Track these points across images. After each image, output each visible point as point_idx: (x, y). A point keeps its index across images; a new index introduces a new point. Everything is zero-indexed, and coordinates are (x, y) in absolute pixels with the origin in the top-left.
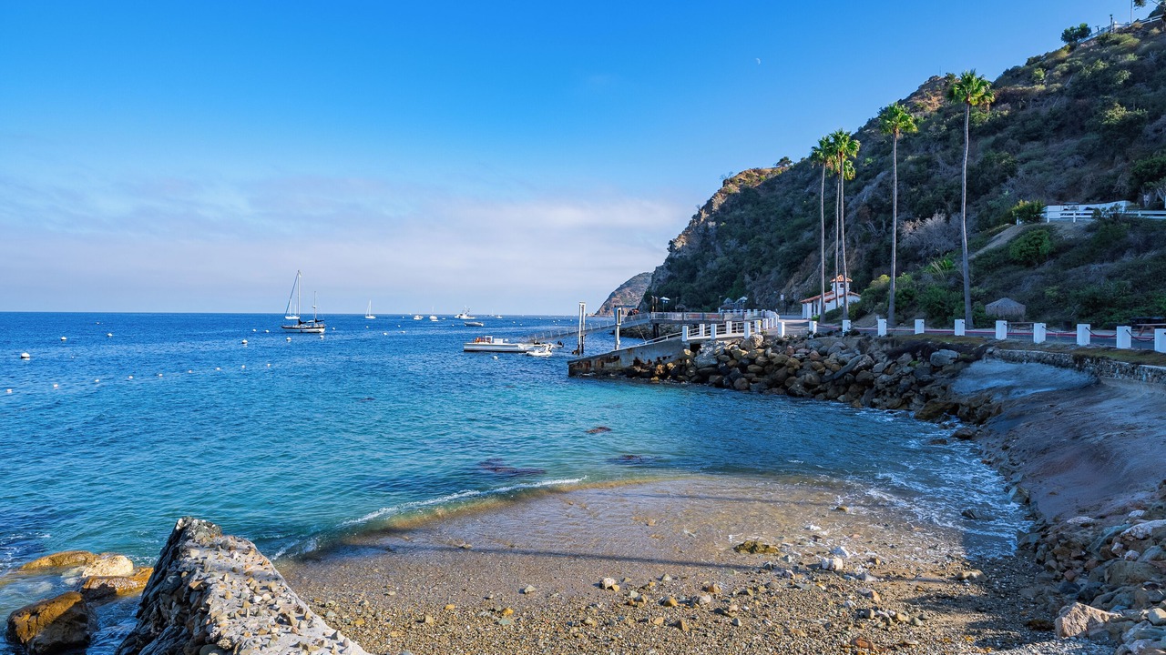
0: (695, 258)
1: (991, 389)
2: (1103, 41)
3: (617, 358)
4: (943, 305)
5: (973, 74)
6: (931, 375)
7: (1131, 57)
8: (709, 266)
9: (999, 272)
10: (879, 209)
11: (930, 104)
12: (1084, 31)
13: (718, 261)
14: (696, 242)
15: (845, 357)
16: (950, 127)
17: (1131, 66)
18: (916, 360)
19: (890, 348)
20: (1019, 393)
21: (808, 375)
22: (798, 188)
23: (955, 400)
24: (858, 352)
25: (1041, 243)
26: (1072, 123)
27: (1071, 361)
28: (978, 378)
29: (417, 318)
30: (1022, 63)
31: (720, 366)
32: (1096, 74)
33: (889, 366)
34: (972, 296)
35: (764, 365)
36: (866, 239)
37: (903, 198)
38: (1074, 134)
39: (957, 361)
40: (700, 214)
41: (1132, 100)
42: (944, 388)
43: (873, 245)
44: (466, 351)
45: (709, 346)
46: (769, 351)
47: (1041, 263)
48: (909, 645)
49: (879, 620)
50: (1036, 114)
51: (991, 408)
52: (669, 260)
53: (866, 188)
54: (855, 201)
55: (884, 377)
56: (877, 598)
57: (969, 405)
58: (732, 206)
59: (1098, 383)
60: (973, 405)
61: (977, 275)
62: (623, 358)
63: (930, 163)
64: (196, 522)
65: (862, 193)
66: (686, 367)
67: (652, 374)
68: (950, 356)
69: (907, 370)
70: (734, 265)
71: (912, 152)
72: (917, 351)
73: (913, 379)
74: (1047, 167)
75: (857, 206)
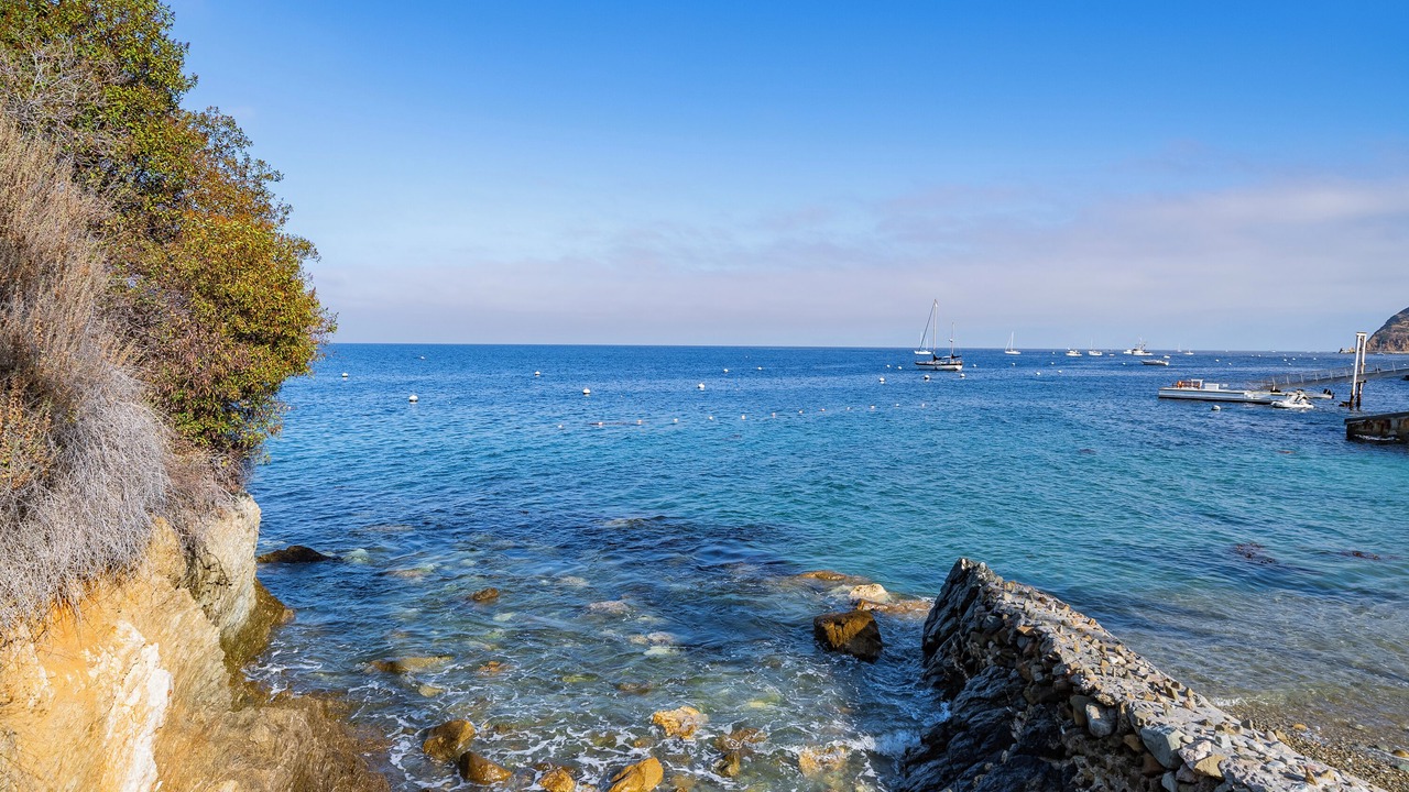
29: (1072, 354)
44: (1161, 398)
64: (983, 564)
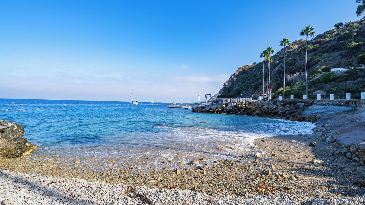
0: (230, 87)
1: (316, 113)
2: (347, 26)
3: (205, 108)
4: (299, 94)
5: (309, 27)
6: (296, 110)
7: (357, 30)
8: (234, 89)
9: (317, 85)
10: (280, 72)
11: (295, 47)
12: (341, 24)
13: (237, 88)
14: (231, 83)
15: (269, 106)
16: (301, 51)
17: (357, 32)
18: (291, 106)
19: (283, 103)
20: (326, 113)
21: (258, 111)
22: (258, 70)
23: (304, 117)
24: (273, 105)
25: (330, 77)
26: (338, 48)
27: (344, 104)
28: (311, 110)
30: (323, 33)
31: (233, 109)
32: (345, 34)
33: (282, 108)
34: (308, 91)
35: (245, 109)
36: (276, 80)
37: (287, 69)
38: (338, 51)
39: (304, 106)
40: (232, 76)
41: (357, 40)
42: (300, 113)
43: (278, 82)
44: (169, 107)
45: (230, 104)
46: (247, 105)
47: (330, 82)
48: (289, 189)
49: (273, 176)
50: (327, 46)
51: (316, 118)
52: (224, 88)
53: (277, 67)
54: (273, 71)
55: (281, 111)
56: (273, 167)
57: (309, 118)
58: (240, 74)
59: (355, 109)
60: (310, 118)
61: (310, 86)
62: (207, 108)
63: (295, 60)
65: (275, 69)
66: (224, 110)
67: (214, 111)
68: (302, 104)
69: (288, 109)
70: (240, 89)
71: (290, 58)
72: (291, 103)
73: (290, 111)
74: (330, 60)
75: (274, 72)
